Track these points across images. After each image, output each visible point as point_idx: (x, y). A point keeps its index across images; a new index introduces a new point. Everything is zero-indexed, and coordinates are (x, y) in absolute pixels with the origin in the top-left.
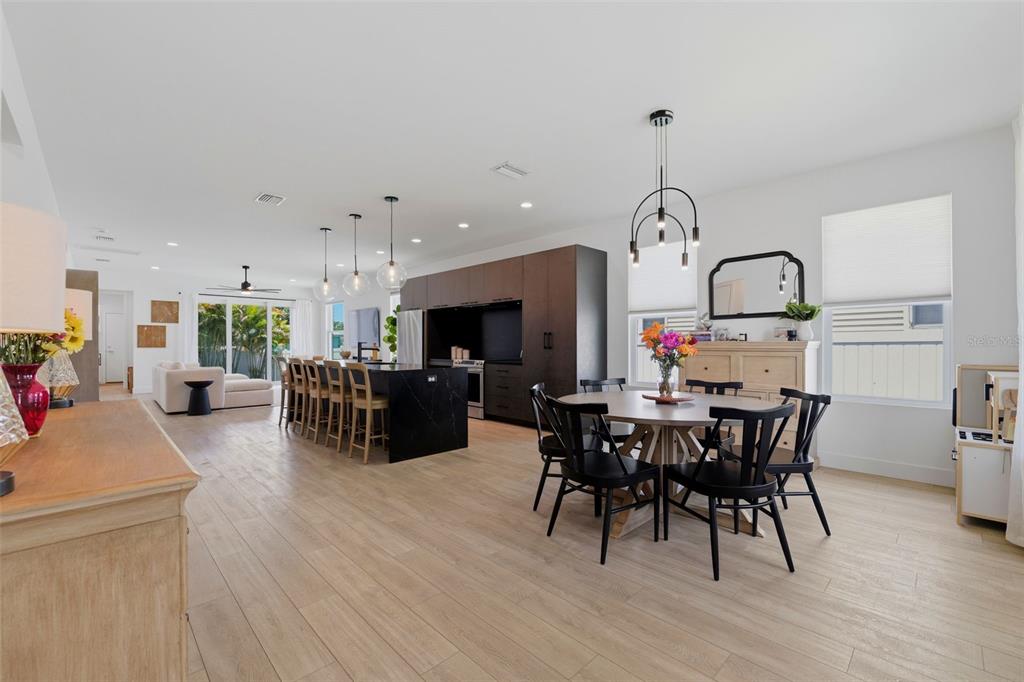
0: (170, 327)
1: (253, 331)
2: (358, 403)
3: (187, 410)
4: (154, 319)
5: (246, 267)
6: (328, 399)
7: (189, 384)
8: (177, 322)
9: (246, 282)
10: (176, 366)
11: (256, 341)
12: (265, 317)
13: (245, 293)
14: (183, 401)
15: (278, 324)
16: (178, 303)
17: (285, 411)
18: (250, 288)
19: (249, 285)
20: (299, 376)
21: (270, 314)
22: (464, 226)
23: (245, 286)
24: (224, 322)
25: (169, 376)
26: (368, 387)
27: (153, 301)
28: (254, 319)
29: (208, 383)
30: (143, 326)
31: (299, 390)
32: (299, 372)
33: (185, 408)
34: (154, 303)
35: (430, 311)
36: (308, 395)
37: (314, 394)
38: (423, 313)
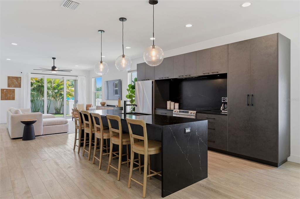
0: (17, 90)
1: (57, 91)
2: (135, 149)
3: (22, 136)
4: (9, 86)
5: (54, 58)
6: (109, 140)
7: (23, 122)
8: (20, 87)
9: (54, 66)
10: (17, 112)
11: (58, 95)
12: (63, 84)
13: (54, 72)
14: (20, 132)
15: (68, 88)
16: (21, 77)
17: (78, 141)
18: (56, 69)
19: (56, 68)
20: (87, 122)
21: (65, 83)
22: (189, 26)
23: (54, 68)
24: (43, 86)
25: (12, 118)
26: (145, 138)
27: (8, 77)
28: (57, 85)
29: (33, 122)
30: (4, 89)
31: (87, 130)
32: (87, 119)
33: (21, 135)
34: (9, 78)
35: (156, 81)
36: (93, 135)
37: (98, 135)
38: (152, 82)
